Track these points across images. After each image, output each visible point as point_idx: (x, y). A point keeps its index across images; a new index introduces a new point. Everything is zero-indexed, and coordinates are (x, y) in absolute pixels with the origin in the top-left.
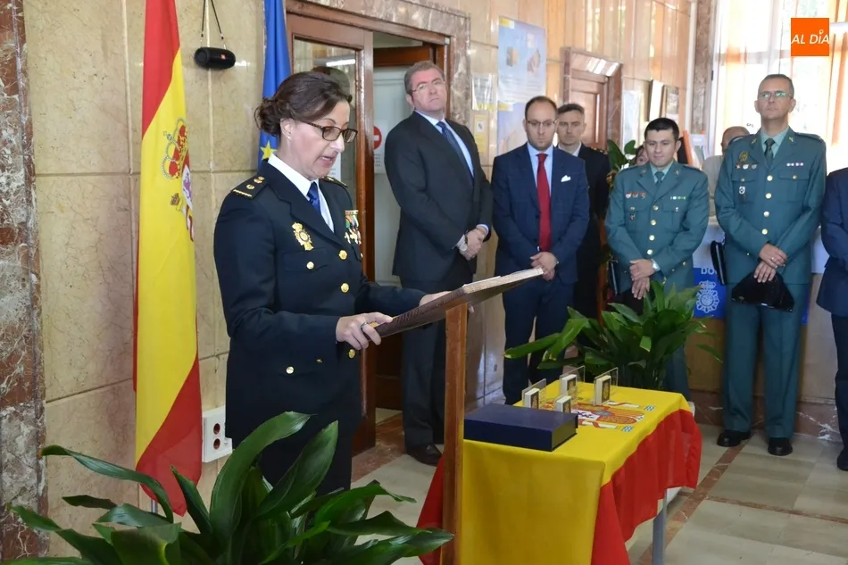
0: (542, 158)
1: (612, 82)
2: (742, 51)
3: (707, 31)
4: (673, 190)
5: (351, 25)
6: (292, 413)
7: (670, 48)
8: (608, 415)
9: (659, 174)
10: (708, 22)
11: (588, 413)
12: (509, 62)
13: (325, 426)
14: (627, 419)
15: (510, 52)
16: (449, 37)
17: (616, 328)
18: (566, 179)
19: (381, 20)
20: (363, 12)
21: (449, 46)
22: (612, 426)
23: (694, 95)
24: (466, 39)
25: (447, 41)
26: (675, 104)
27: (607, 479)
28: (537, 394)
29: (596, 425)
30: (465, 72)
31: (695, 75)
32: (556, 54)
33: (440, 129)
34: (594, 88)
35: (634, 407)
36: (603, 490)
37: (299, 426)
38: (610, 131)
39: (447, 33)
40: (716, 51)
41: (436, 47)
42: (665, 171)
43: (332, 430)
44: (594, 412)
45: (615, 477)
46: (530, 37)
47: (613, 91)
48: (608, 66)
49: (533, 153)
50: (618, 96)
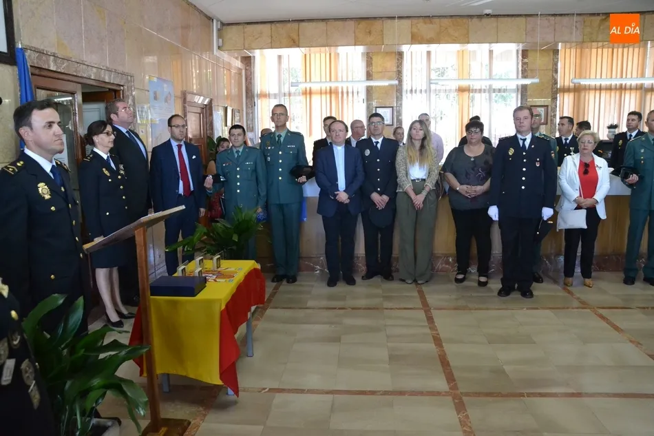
0: (180, 147)
1: (208, 107)
2: (267, 93)
3: (251, 83)
4: (246, 159)
5: (69, 81)
6: (56, 295)
7: (234, 91)
8: (220, 275)
9: (238, 152)
10: (251, 79)
11: (211, 275)
12: (155, 98)
13: (77, 299)
14: (230, 276)
15: (155, 93)
16: (122, 86)
17: (220, 231)
18: (194, 157)
19: (85, 78)
20: (75, 74)
21: (123, 91)
22: (223, 280)
23: (247, 113)
24: (132, 87)
25: (122, 88)
26: (238, 118)
27: (223, 307)
28: (184, 269)
29: (215, 281)
30: (132, 104)
31: (247, 103)
32: (179, 94)
33: (127, 135)
34: (199, 110)
35: (233, 269)
36: (222, 313)
37: (61, 301)
38: (208, 132)
39: (122, 84)
40: (256, 93)
41: (116, 91)
42: (241, 150)
43: (81, 301)
44: (214, 274)
45: (227, 306)
46: (165, 85)
47: (208, 111)
48: (204, 100)
49: (174, 144)
50: (211, 114)
